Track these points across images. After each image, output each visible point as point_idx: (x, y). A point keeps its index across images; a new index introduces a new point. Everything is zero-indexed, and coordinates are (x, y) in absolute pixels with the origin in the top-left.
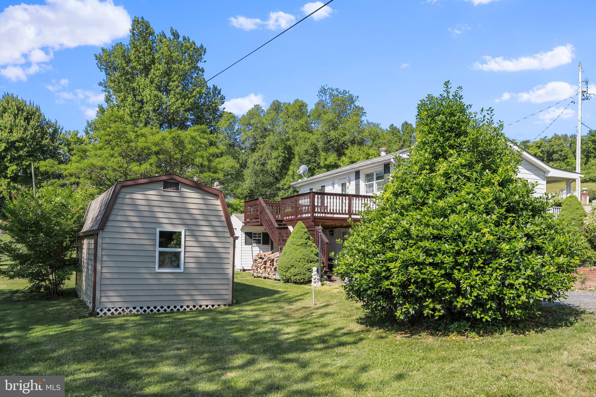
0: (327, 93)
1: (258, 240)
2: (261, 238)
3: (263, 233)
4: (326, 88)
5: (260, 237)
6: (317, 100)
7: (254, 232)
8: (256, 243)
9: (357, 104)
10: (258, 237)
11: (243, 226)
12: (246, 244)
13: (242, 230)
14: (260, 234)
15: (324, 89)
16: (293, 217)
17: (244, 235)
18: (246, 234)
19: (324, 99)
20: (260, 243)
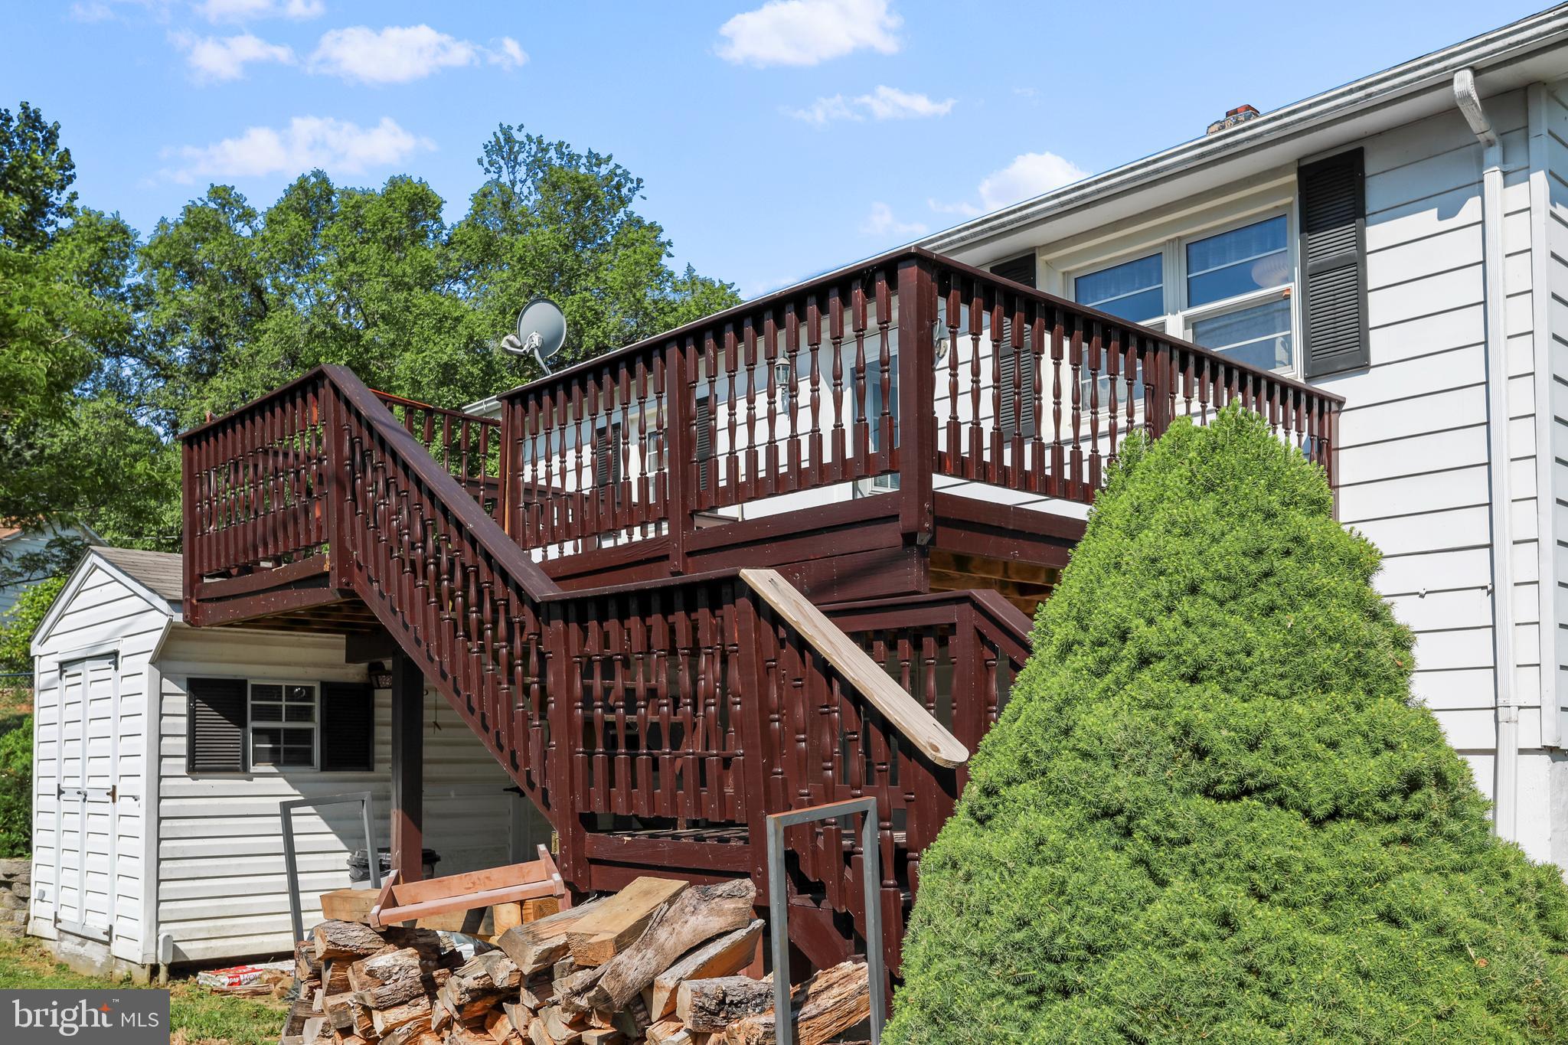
0: (521, 157)
1: (292, 735)
2: (315, 725)
3: (327, 687)
4: (519, 136)
5: (305, 714)
6: (479, 180)
7: (255, 673)
8: (274, 757)
9: (637, 207)
10: (296, 714)
11: (172, 633)
12: (194, 768)
13: (162, 658)
14: (310, 691)
15: (509, 139)
16: (569, 548)
17: (179, 703)
18: (199, 689)
19: (505, 178)
20: (305, 759)
